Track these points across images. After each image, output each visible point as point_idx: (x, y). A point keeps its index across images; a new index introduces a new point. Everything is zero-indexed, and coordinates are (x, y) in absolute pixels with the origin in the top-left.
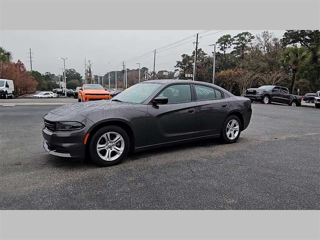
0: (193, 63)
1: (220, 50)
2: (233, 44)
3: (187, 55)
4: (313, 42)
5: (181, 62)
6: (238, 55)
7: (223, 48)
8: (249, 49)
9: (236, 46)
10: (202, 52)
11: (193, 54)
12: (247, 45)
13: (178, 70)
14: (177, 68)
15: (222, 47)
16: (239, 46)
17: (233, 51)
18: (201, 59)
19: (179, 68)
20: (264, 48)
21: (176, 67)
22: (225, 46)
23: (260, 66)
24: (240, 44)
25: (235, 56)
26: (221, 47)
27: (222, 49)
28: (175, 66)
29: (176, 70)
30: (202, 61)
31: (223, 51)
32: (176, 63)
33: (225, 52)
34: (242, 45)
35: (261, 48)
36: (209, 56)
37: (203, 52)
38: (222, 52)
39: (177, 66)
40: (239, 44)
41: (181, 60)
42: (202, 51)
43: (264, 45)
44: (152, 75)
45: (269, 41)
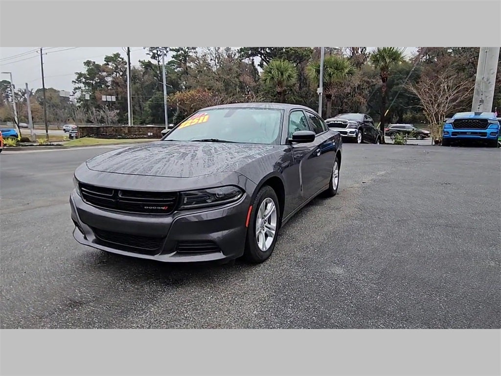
0: (107, 77)
1: (151, 58)
2: (171, 50)
3: (94, 62)
4: (276, 56)
5: (84, 74)
6: (178, 69)
7: (156, 55)
8: (193, 61)
9: (175, 53)
10: (121, 60)
11: (105, 61)
12: (190, 54)
13: (80, 88)
14: (77, 85)
15: (154, 53)
16: (179, 53)
17: (170, 61)
18: (122, 71)
19: (82, 85)
20: (215, 61)
21: (75, 82)
22: (157, 52)
23: (212, 87)
24: (181, 51)
25: (174, 69)
26: (151, 54)
27: (154, 57)
28: (73, 81)
29: (76, 89)
30: (123, 75)
31: (156, 59)
32: (76, 76)
33: (159, 61)
34: (183, 53)
35: (211, 60)
36: (134, 68)
37: (123, 59)
38: (154, 62)
39: (79, 80)
40: (179, 51)
41: (84, 70)
42: (121, 58)
43: (215, 56)
44: (23, 95)
45: (220, 51)
